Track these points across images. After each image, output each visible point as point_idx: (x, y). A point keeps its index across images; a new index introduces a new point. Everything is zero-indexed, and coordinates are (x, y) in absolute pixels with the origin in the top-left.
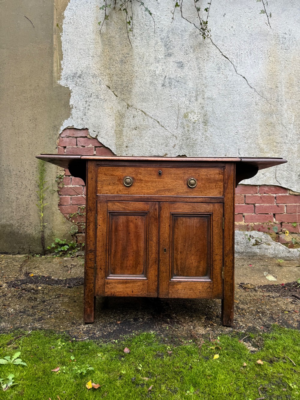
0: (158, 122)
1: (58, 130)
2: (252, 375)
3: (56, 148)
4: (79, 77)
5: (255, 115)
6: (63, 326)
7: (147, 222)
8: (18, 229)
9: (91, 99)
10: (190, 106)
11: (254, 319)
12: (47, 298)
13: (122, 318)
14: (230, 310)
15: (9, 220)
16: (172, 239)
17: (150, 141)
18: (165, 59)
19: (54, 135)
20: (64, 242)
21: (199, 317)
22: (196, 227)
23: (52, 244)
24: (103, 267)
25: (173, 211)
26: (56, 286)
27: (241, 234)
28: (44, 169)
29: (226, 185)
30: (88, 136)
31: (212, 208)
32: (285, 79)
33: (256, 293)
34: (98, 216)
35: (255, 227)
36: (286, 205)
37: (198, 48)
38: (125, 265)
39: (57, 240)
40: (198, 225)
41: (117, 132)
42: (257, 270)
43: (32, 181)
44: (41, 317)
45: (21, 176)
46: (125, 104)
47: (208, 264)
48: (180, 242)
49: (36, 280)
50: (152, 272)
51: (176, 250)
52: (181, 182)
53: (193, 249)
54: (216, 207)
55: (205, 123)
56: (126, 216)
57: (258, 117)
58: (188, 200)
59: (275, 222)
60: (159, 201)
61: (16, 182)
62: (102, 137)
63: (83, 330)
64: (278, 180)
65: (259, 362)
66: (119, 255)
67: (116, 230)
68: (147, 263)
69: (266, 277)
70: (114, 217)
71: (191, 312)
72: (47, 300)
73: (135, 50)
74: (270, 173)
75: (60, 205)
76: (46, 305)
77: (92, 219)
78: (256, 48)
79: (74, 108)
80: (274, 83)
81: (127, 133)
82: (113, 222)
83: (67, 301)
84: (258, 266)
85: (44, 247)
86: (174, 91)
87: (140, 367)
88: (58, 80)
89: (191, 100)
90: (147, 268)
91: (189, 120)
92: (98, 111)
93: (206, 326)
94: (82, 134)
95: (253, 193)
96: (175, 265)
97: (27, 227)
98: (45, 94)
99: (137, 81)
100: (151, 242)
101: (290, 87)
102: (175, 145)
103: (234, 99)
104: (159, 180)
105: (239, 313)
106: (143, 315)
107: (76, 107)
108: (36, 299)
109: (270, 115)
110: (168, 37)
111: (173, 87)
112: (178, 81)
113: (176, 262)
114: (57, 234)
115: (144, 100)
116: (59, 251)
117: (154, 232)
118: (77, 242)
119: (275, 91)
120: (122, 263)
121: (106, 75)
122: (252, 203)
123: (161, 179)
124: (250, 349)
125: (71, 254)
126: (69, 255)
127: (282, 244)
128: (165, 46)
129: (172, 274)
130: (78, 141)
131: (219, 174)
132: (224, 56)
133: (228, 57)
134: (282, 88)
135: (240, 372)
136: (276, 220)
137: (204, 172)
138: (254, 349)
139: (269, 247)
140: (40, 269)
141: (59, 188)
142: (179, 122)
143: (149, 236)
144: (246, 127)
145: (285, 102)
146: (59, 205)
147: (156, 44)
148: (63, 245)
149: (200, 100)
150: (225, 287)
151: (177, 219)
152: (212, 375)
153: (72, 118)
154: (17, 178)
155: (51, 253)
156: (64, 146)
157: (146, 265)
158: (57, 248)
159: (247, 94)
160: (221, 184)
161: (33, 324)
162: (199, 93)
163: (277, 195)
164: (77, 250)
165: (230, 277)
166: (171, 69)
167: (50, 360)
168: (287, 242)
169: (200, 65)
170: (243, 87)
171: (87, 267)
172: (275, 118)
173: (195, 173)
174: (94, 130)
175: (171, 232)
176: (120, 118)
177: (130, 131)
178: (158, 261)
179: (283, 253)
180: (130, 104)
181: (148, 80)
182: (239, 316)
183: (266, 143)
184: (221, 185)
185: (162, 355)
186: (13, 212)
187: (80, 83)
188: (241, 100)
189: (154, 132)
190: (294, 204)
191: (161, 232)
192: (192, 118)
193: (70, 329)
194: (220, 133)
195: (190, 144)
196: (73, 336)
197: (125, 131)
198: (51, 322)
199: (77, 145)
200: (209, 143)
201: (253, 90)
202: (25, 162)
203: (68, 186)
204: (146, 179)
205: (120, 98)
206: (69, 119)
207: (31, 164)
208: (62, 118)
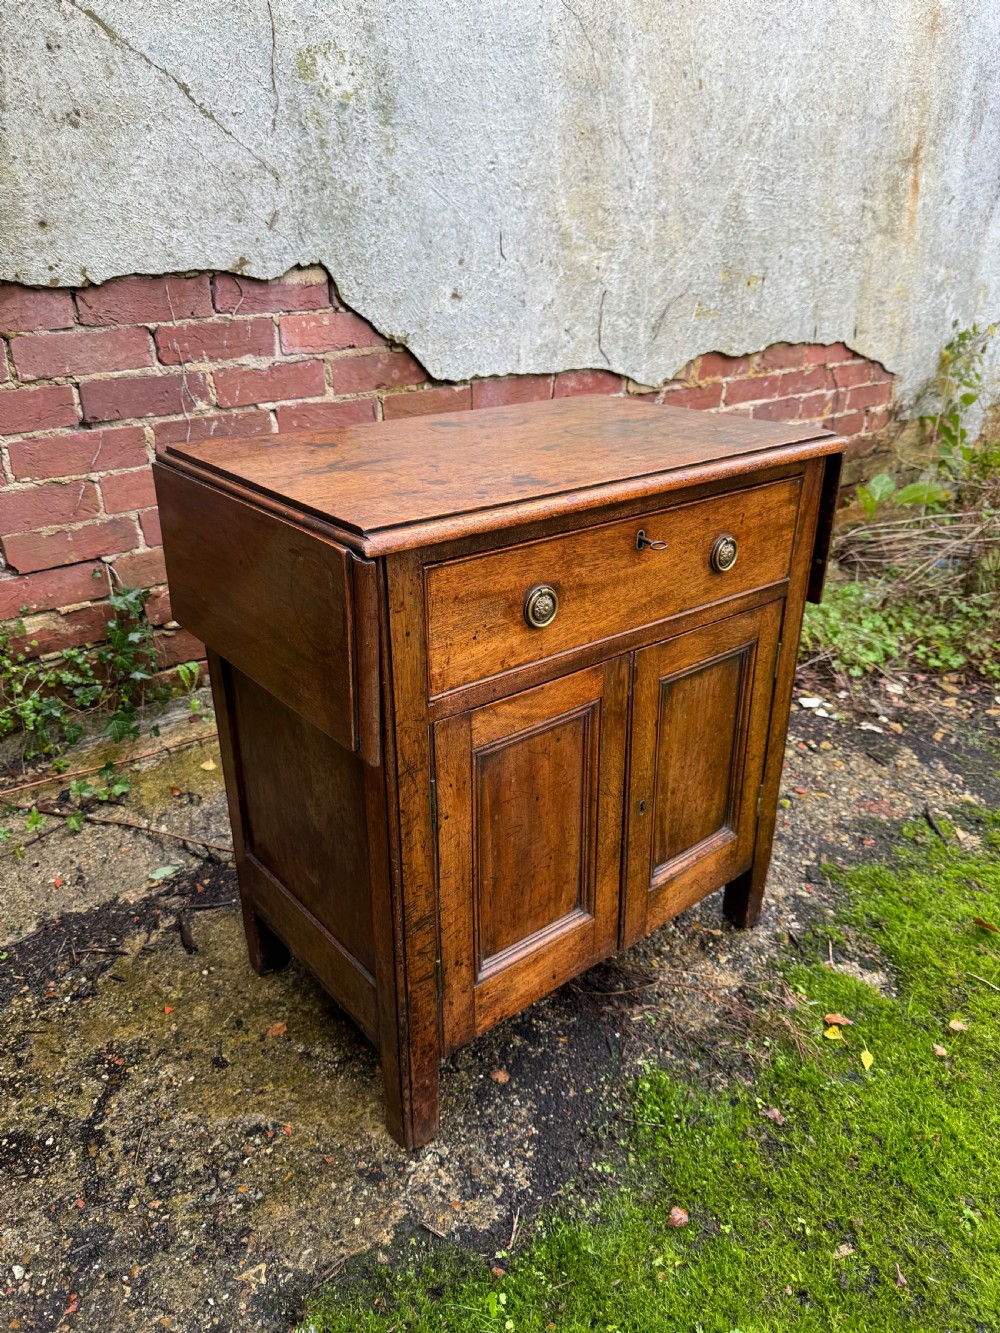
0: (185, 89)
5: (546, 90)
6: (357, 1215)
7: (593, 738)
17: (156, 190)
22: (714, 696)
24: (463, 955)
25: (668, 670)
29: (798, 538)
31: (758, 624)
34: (441, 782)
38: (526, 908)
40: (718, 690)
47: (728, 792)
48: (673, 761)
50: (606, 893)
52: (696, 559)
53: (701, 765)
54: (769, 616)
56: (525, 743)
57: (557, 100)
58: (707, 617)
60: (630, 649)
63: (445, 1187)
64: (604, 349)
65: (955, 1024)
66: (507, 885)
67: (497, 802)
68: (594, 869)
70: (490, 762)
74: (585, 325)
77: (416, 805)
82: (488, 781)
83: (183, 1075)
90: (591, 884)
93: (705, 950)
96: (658, 837)
100: (606, 799)
102: (276, 214)
104: (636, 569)
109: (588, 94)
113: (662, 825)
117: (614, 761)
120: (517, 907)
123: (643, 566)
124: (872, 983)
131: (790, 501)
137: (755, 505)
138: (876, 978)
142: (282, 98)
143: (598, 782)
144: (521, 141)
145: (631, 42)
150: (760, 835)
151: (671, 692)
157: (588, 877)
160: (789, 536)
171: (412, 984)
172: (603, 109)
173: (734, 515)
175: (658, 743)
177: (46, 131)
183: (578, 209)
184: (789, 540)
191: (635, 756)
192: (332, 82)
193: (401, 1213)
194: (440, 164)
195: (336, 212)
196: (457, 1237)
197: (14, 130)
198: (287, 1223)
200: (404, 205)
204: (599, 575)
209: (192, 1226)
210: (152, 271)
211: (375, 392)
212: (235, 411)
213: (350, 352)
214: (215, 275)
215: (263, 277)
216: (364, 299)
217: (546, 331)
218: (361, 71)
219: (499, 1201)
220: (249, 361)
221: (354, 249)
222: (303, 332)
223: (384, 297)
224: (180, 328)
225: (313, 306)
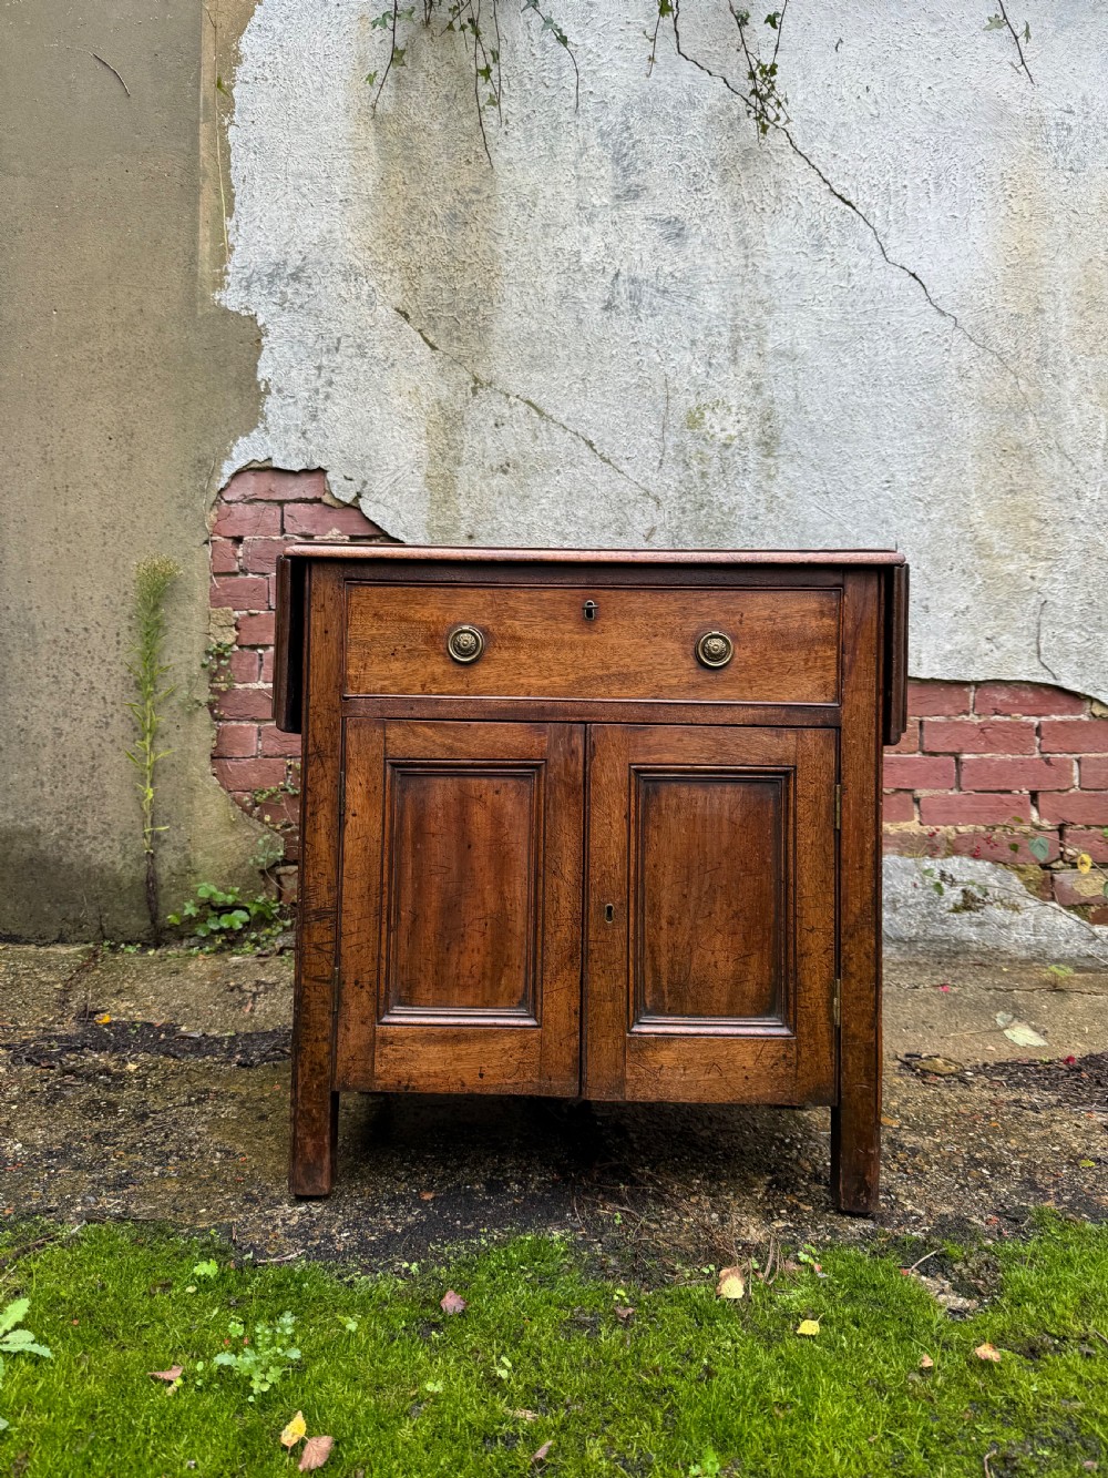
0: (590, 444)
1: (213, 473)
2: (955, 1404)
3: (206, 542)
4: (295, 277)
5: (956, 416)
6: (208, 1208)
7: (539, 803)
8: (60, 848)
9: (338, 359)
10: (710, 382)
11: (962, 1187)
12: (154, 1102)
13: (443, 1178)
14: (866, 1151)
15: (24, 814)
16: (636, 869)
17: (557, 514)
18: (618, 208)
19: (198, 494)
20: (230, 899)
21: (745, 1178)
22: (732, 822)
23: (187, 905)
24: (366, 977)
25: (642, 760)
26: (192, 1061)
27: (906, 871)
28: (157, 622)
29: (847, 659)
30: (326, 498)
31: (792, 748)
32: (1069, 282)
33: (967, 1092)
34: (350, 777)
35: (961, 843)
36: (1077, 756)
37: (739, 166)
38: (453, 971)
39: (205, 889)
40: (738, 815)
41: (434, 481)
42: (968, 1005)
43: (113, 668)
44: (127, 1174)
45: (73, 647)
46: (467, 377)
47: (777, 967)
48: (667, 881)
49: (121, 1038)
50: (559, 999)
51: (651, 912)
52: (672, 646)
53: (717, 907)
54: (811, 744)
55: (768, 445)
56: (456, 779)
57: (969, 424)
58: (697, 714)
59: (1038, 823)
60: (585, 719)
61: (55, 671)
62: (378, 502)
63: (284, 1225)
64: (1046, 662)
65: (986, 1351)
66: (429, 930)
67: (420, 831)
68: (539, 960)
69: (1006, 1032)
70: (413, 784)
71: (713, 1162)
72: (154, 1112)
73: (505, 177)
74: (1015, 635)
75: (216, 757)
76: (150, 1127)
77: (324, 789)
78: (959, 166)
79: (273, 392)
80: (1029, 297)
81: (473, 486)
82: (409, 802)
83: (233, 1114)
84: (972, 991)
85: (154, 918)
86: (648, 328)
87: (504, 1366)
88: (214, 290)
89: (713, 361)
90: (539, 981)
91: (708, 437)
92: (364, 403)
93: (770, 1212)
94: (303, 488)
95: (952, 712)
96: (649, 973)
97: (95, 838)
98: (166, 342)
99: (511, 293)
100: (555, 881)
101: (1090, 312)
102: (653, 530)
103: (876, 355)
104: (585, 638)
105: (902, 1165)
106: (525, 1171)
107: (279, 391)
108: (112, 1105)
109: (1012, 416)
110: (628, 128)
111: (643, 312)
112: (665, 291)
113: (654, 959)
114: (204, 866)
115: (534, 363)
116: (213, 932)
117: (567, 841)
118: (279, 900)
119: (1033, 325)
120: (442, 963)
121: (392, 271)
122: (950, 750)
123: (595, 636)
124: (945, 1302)
125: (256, 942)
126: (248, 947)
127: (1063, 906)
128: (616, 161)
129: (635, 1008)
130: (286, 517)
131: (822, 613)
132: (840, 197)
133: (852, 198)
134: (1060, 314)
135: (908, 1392)
136: (1041, 816)
137: (760, 607)
138: (961, 1302)
139: (1017, 917)
140: (136, 998)
141: (215, 691)
142: (669, 444)
143: (544, 857)
144: (924, 462)
145: (1069, 366)
146: (213, 757)
147: (582, 155)
148: (227, 909)
149: (748, 361)
150: (846, 1059)
151: (656, 792)
152: (793, 1405)
153: (266, 428)
154: (57, 657)
155: (181, 938)
156: (236, 534)
157: (535, 970)
158: (202, 919)
159: (927, 337)
160: (829, 653)
161: (92, 1199)
162: (740, 336)
163: (1043, 719)
164: (280, 929)
165: (867, 1020)
166: (637, 247)
167: (148, 1335)
168: (1082, 901)
169: (749, 231)
170: (912, 310)
171: (306, 978)
172: (1032, 426)
173: (726, 612)
174: (348, 476)
175: (633, 843)
176: (444, 430)
177: (484, 478)
178: (581, 955)
179: (1067, 942)
180: (484, 377)
181: (552, 287)
182: (901, 1178)
183: (1001, 520)
184: (829, 658)
185: (593, 1324)
186: (42, 784)
187: (298, 301)
188: (903, 360)
189: (575, 480)
191: (595, 843)
192: (717, 429)
193: (234, 1220)
194: (825, 484)
195: (711, 527)
197: (463, 477)
198: (164, 1191)
199: (283, 531)
200: (782, 520)
201: (948, 323)
202: (90, 594)
203: (250, 685)
204: (537, 633)
205: (445, 354)
206: (255, 433)
207: (111, 602)
208: (230, 431)
209: (118, 1168)
217: (958, 638)
218: (745, 418)
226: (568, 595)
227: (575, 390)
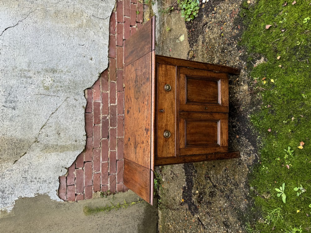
0: (53, 113)
1: (60, 204)
3: (77, 202)
4: (3, 192)
5: (47, 26)
6: (243, 170)
8: (141, 219)
9: (29, 177)
10: (36, 84)
11: (230, 55)
12: (210, 185)
16: (199, 103)
17: (70, 121)
19: (65, 206)
22: (192, 87)
24: (215, 149)
25: (184, 102)
26: (194, 182)
29: (169, 63)
30: (66, 176)
31: (182, 75)
33: (199, 50)
34: (188, 154)
36: (123, 16)
38: (213, 134)
40: (192, 85)
41: (62, 150)
42: (175, 47)
43: (106, 217)
45: (101, 227)
46: (34, 144)
48: (201, 98)
49: (187, 196)
50: (217, 116)
51: (205, 101)
52: (167, 96)
53: (204, 90)
54: (182, 71)
55: (54, 71)
57: (49, 23)
59: (136, 26)
60: (178, 112)
61: (106, 230)
62: (67, 163)
63: (247, 157)
64: (105, 18)
65: (278, 58)
66: (208, 138)
67: (194, 141)
68: (212, 120)
69: (181, 41)
74: (99, 23)
75: (123, 191)
77: (189, 159)
79: (38, 192)
81: (63, 141)
82: (190, 143)
83: (213, 171)
84: (171, 46)
86: (21, 99)
87: (285, 122)
88: (7, 213)
89: (31, 83)
90: (214, 120)
91: (51, 85)
92: (41, 169)
93: (238, 85)
94: (63, 181)
95: (115, 39)
96: (213, 102)
97: (139, 213)
98: (23, 222)
99: (9, 134)
100: (202, 117)
102: (75, 99)
103: (29, 42)
104: (166, 112)
107: (38, 191)
108: (211, 192)
109: (47, 13)
111: (16, 99)
112: (9, 94)
113: (210, 101)
115: (30, 127)
117: (196, 115)
119: (21, 2)
122: (122, 41)
123: (165, 110)
124: (262, 61)
130: (71, 184)
131: (162, 67)
135: (286, 69)
137: (161, 79)
138: (262, 59)
140: (176, 196)
141: (110, 194)
142: (53, 94)
143: (198, 119)
149: (31, 74)
150: (223, 71)
151: (188, 99)
153: (48, 192)
156: (75, 195)
159: (25, 29)
160: (168, 66)
161: (241, 188)
162: (23, 75)
163: (116, 21)
170: (17, 32)
171: (215, 158)
172: (50, 9)
173: (161, 85)
174: (61, 171)
175: (196, 104)
176: (48, 149)
177: (61, 139)
178: (211, 113)
180: (34, 140)
181: (8, 123)
182: (228, 64)
183: (73, 21)
185: (272, 110)
186: (129, 226)
187: (11, 190)
188: (31, 36)
189: (62, 117)
190: (123, 9)
191: (196, 110)
192: (49, 83)
193: (246, 165)
194: (64, 59)
195: (74, 86)
196: (253, 162)
197: (61, 144)
198: (238, 178)
199: (74, 185)
200: (73, 69)
201: (20, 23)
202: (89, 226)
203: (109, 187)
204: (165, 121)
205: (27, 150)
206: (49, 195)
207: (91, 221)
208: (49, 201)
209: (232, 186)
210: (84, 124)
211: (109, 82)
212: (109, 111)
213: (101, 86)
214: (85, 112)
215: (86, 103)
216: (91, 82)
217: (100, 35)
218: (47, 76)
219: (253, 153)
220: (101, 108)
221: (81, 83)
222: (97, 96)
223: (91, 78)
224: (94, 120)
225: (91, 93)
226: (159, 115)
227: (38, 117)
